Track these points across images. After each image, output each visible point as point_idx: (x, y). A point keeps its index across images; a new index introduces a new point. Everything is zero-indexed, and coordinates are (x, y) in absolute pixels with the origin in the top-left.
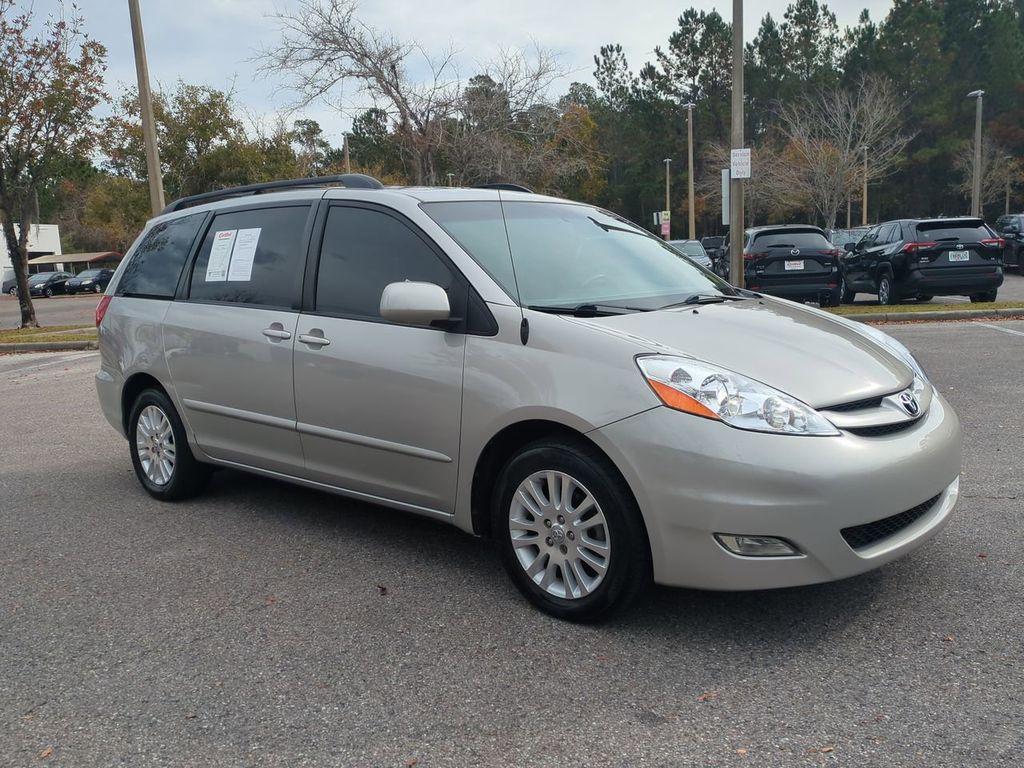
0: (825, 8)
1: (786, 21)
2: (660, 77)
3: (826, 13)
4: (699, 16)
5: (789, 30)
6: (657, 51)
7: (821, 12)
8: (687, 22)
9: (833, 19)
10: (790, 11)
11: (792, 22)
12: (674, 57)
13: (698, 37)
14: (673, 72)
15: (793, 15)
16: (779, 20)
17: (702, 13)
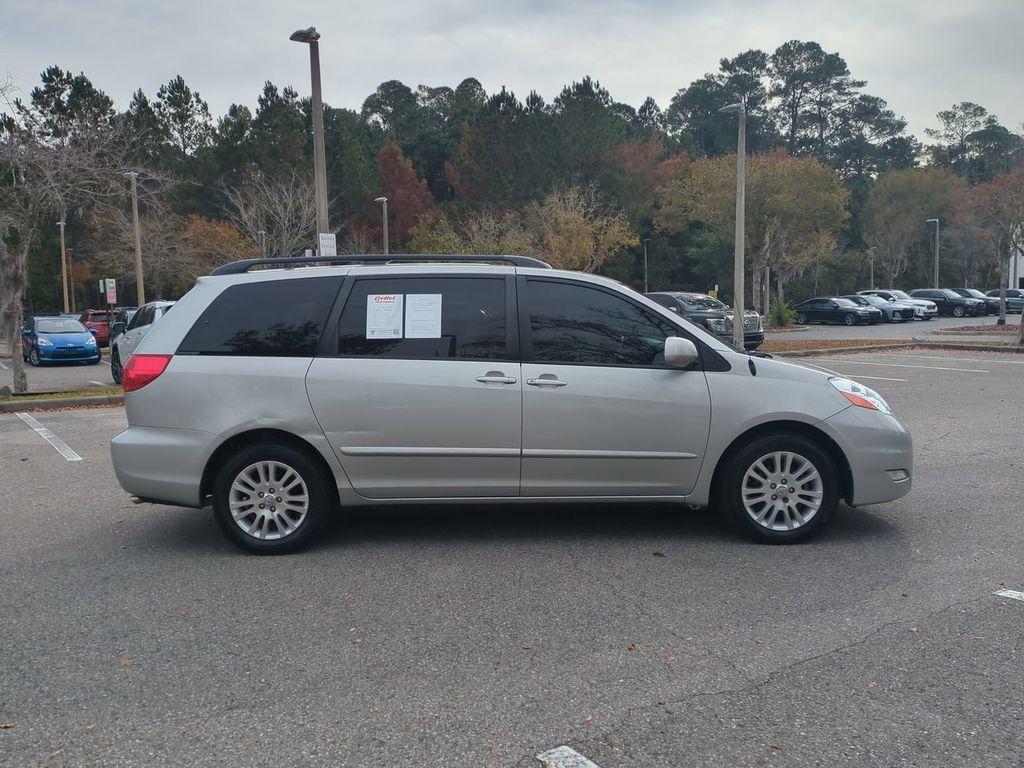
0: (197, 95)
1: (159, 100)
2: (21, 132)
3: (199, 101)
4: (65, 77)
5: (164, 110)
6: (17, 103)
7: (194, 99)
8: (52, 80)
9: (205, 107)
10: (163, 91)
11: (166, 103)
12: (37, 113)
13: (65, 97)
14: (36, 128)
15: (166, 96)
16: (152, 98)
17: (69, 75)
